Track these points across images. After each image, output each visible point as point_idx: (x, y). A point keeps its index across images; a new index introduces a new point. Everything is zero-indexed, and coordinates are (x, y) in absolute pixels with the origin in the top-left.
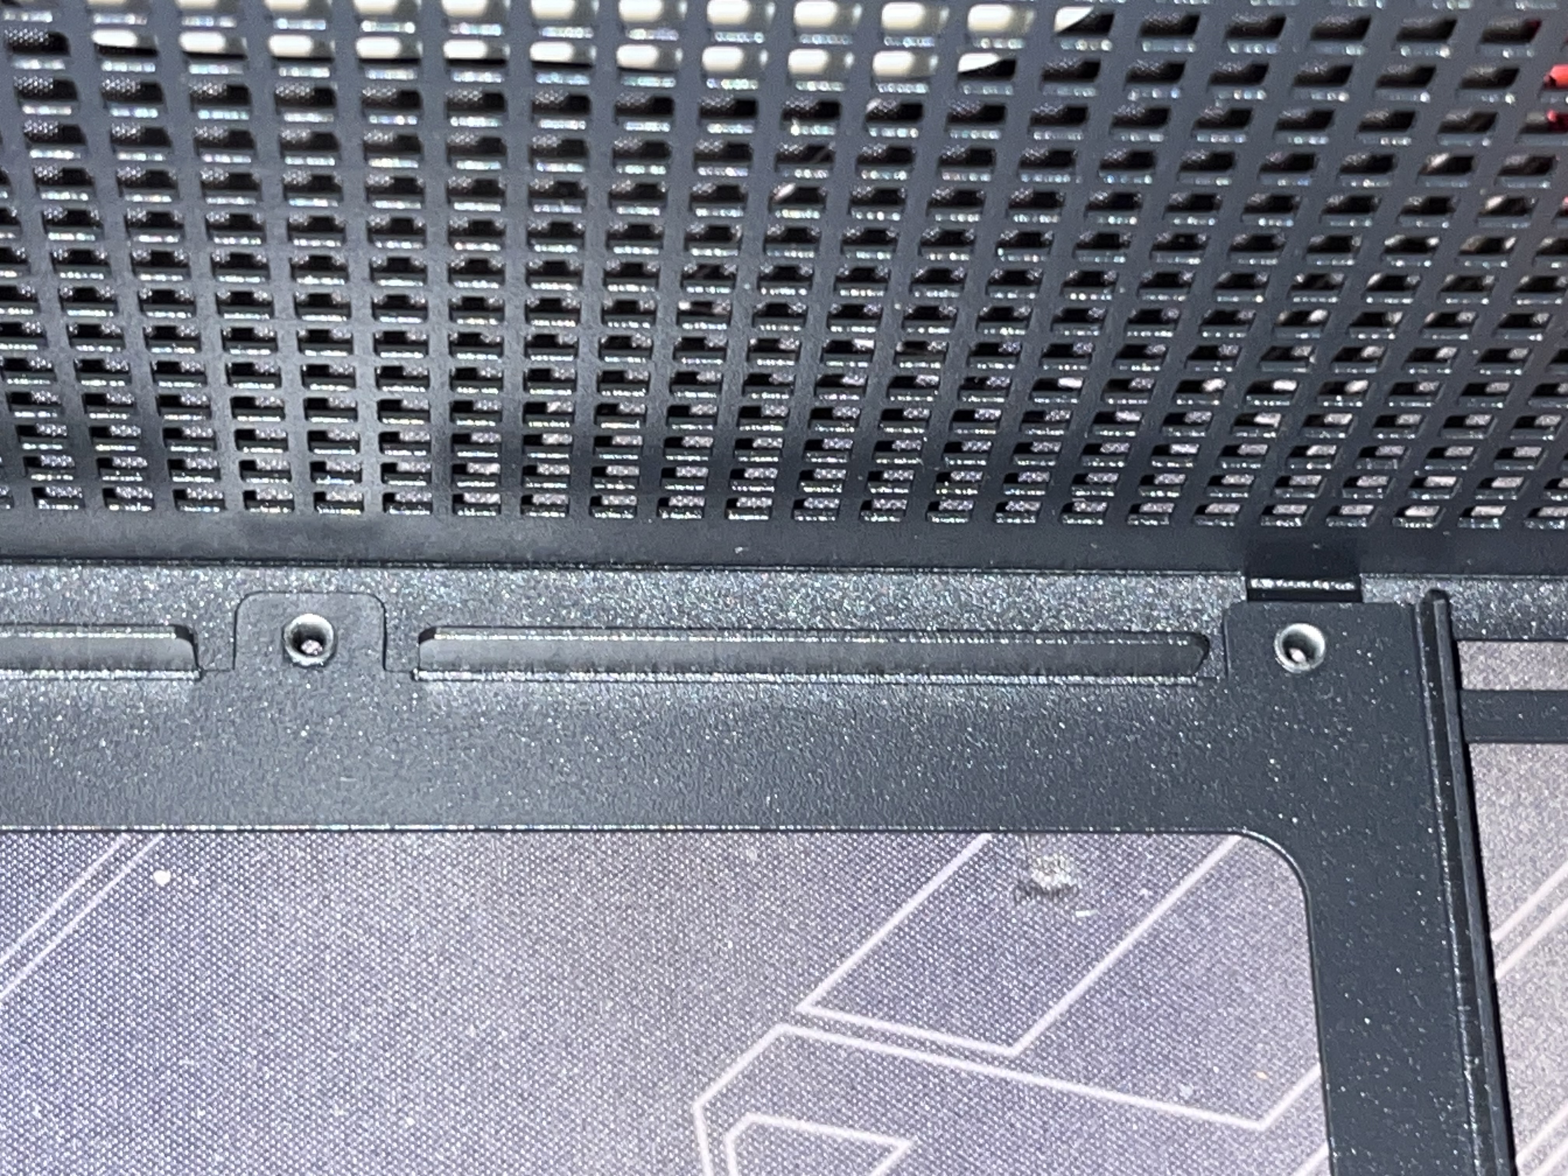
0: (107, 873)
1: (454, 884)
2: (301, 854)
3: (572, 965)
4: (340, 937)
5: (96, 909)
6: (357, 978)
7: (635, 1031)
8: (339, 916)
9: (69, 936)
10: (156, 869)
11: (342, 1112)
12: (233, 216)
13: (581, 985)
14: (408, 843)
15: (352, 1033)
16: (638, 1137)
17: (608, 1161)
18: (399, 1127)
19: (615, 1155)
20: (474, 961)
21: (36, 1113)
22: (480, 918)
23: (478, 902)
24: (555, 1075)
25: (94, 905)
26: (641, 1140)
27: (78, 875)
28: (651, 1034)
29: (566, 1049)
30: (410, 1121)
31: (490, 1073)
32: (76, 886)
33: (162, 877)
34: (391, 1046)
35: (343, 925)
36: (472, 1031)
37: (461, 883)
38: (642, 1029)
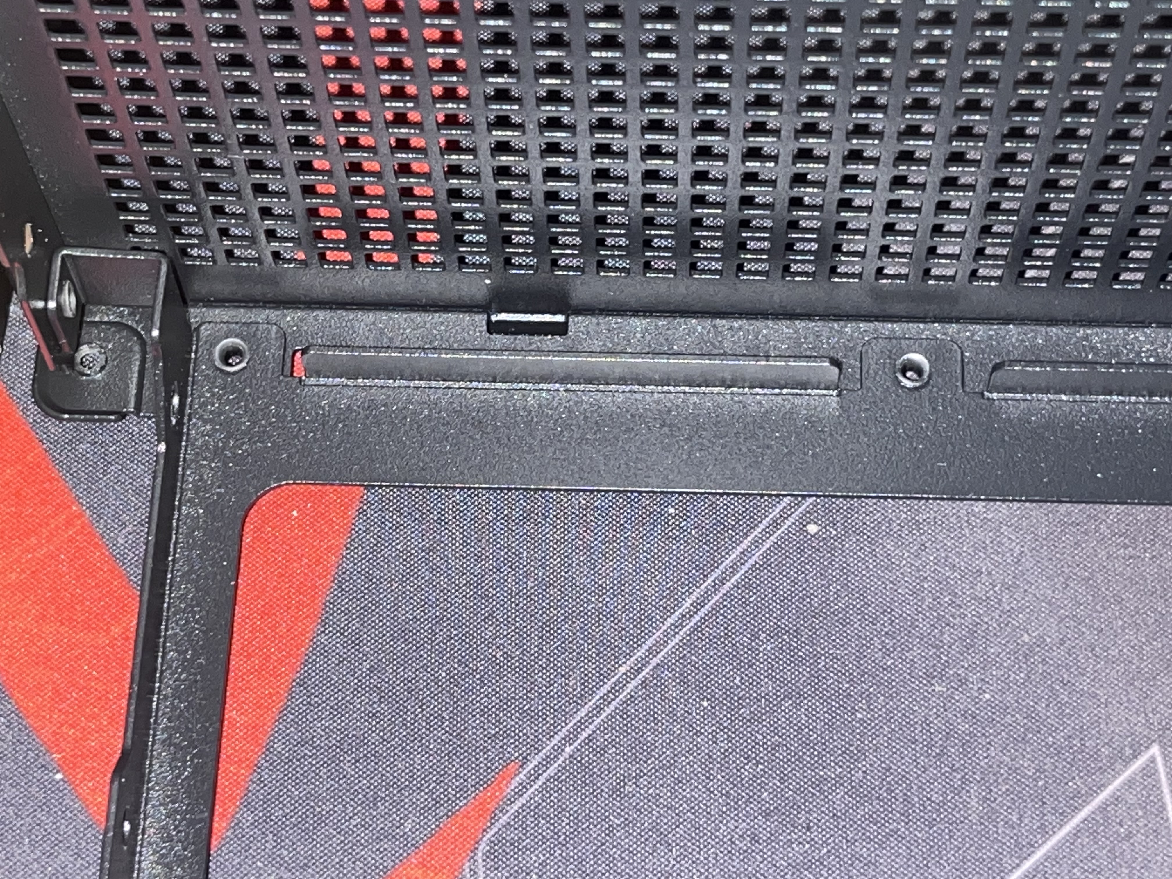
0: (776, 524)
1: (1010, 539)
2: (904, 516)
3: (1093, 596)
4: (933, 572)
5: (769, 549)
6: (946, 599)
7: (1139, 641)
8: (932, 558)
9: (753, 566)
10: (808, 523)
11: (940, 689)
12: (869, 71)
13: (1100, 609)
14: (977, 510)
15: (945, 636)
16: (1144, 712)
17: (1125, 728)
18: (981, 700)
19: (1129, 724)
20: (1026, 591)
21: (736, 681)
22: (1028, 563)
23: (1026, 551)
24: (1084, 669)
25: (768, 546)
26: (1146, 715)
27: (756, 525)
28: (1151, 644)
29: (1091, 651)
30: (987, 696)
31: (1040, 666)
32: (756, 533)
33: (812, 528)
34: (972, 646)
35: (935, 564)
36: (1026, 638)
37: (1014, 538)
38: (1143, 640)
